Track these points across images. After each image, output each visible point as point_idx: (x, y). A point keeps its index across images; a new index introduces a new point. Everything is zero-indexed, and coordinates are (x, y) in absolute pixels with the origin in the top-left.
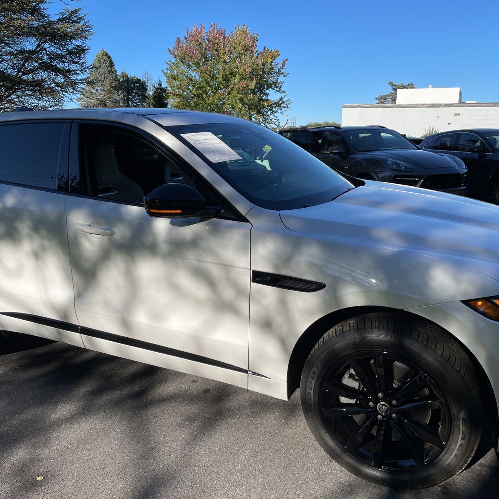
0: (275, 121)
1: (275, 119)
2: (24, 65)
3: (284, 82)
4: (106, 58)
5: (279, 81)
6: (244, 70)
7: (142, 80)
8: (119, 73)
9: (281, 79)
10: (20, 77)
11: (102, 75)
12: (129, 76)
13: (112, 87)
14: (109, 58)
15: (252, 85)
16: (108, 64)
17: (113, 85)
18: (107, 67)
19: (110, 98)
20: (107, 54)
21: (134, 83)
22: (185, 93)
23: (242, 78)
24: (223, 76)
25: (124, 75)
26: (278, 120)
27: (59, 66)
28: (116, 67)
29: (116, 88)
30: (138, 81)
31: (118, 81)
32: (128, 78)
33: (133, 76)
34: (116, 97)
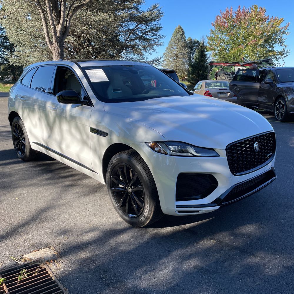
0: (277, 64)
1: (277, 63)
2: (129, 37)
3: (286, 39)
4: (180, 30)
5: (283, 38)
6: (257, 33)
7: (200, 41)
8: (187, 38)
9: (284, 37)
10: (127, 43)
11: (177, 39)
12: (193, 40)
13: (182, 46)
14: (182, 30)
15: (261, 42)
16: (181, 33)
17: (183, 45)
18: (180, 35)
19: (180, 52)
20: (181, 28)
21: (195, 43)
22: (218, 49)
23: (255, 37)
24: (242, 37)
25: (190, 39)
26: (280, 64)
27: (146, 37)
28: (185, 35)
29: (184, 47)
30: (198, 42)
31: (186, 43)
32: (192, 41)
33: (195, 39)
34: (184, 52)
